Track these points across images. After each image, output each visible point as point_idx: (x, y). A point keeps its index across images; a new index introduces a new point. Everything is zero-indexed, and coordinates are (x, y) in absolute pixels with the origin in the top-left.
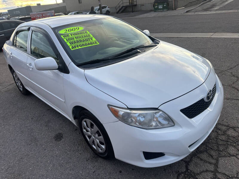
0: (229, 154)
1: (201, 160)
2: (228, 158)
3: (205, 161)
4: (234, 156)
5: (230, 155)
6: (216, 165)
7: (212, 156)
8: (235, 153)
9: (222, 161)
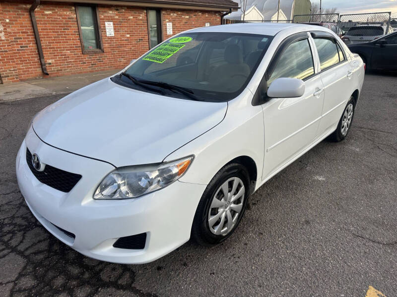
0: (24, 275)
1: (40, 241)
2: (19, 271)
3: (34, 244)
4: (17, 279)
5: (21, 275)
6: (21, 253)
7: (35, 253)
8: (20, 283)
9: (21, 262)
